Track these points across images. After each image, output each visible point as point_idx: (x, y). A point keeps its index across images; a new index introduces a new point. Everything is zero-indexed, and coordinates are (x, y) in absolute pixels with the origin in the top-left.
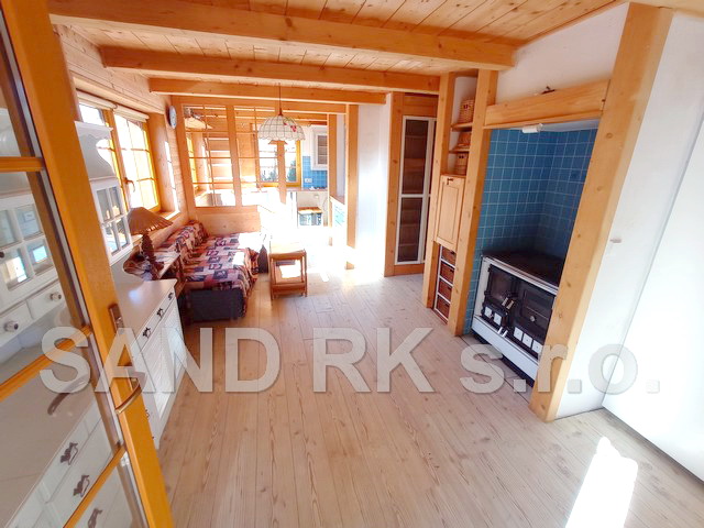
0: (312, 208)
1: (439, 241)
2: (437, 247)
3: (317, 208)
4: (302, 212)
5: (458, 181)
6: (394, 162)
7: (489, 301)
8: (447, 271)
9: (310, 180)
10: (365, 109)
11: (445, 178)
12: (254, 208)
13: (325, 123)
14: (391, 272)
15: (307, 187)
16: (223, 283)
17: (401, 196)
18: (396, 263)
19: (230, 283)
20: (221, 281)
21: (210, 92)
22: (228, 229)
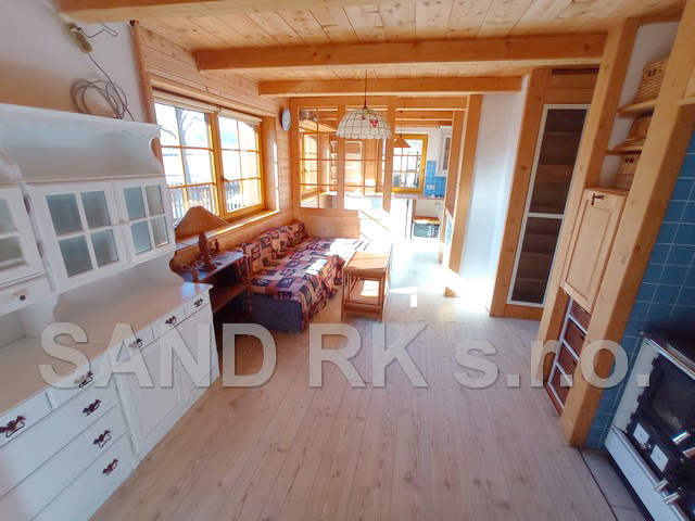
0: (431, 219)
1: (567, 289)
2: (563, 298)
3: (436, 219)
4: (418, 222)
5: (613, 200)
6: (521, 168)
7: (644, 414)
8: (575, 337)
9: (432, 187)
10: (490, 99)
11: (590, 194)
12: (355, 213)
13: (449, 124)
14: (499, 311)
15: (427, 195)
16: (284, 293)
17: (527, 214)
18: (509, 301)
19: (290, 294)
20: (283, 289)
21: (312, 91)
22: (327, 233)
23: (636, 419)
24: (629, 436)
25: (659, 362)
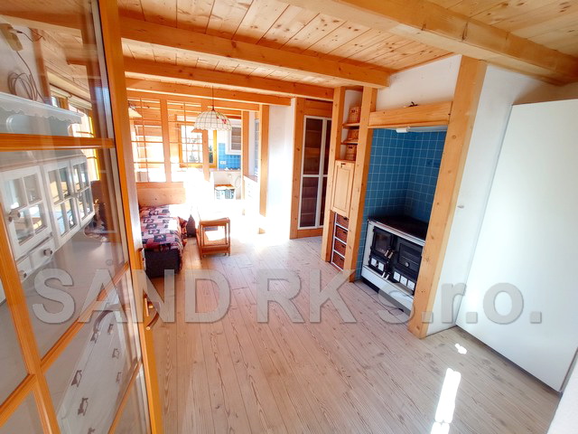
0: (226, 185)
1: (335, 210)
3: (230, 185)
4: (218, 188)
5: (349, 165)
6: (297, 149)
7: (374, 254)
8: (340, 232)
9: (224, 163)
10: (274, 108)
11: (339, 163)
12: (181, 183)
14: (295, 235)
15: (222, 168)
16: (163, 245)
17: (303, 176)
18: (299, 228)
19: (169, 245)
20: (161, 243)
22: (159, 202)
23: (370, 257)
24: (370, 266)
25: (376, 229)
